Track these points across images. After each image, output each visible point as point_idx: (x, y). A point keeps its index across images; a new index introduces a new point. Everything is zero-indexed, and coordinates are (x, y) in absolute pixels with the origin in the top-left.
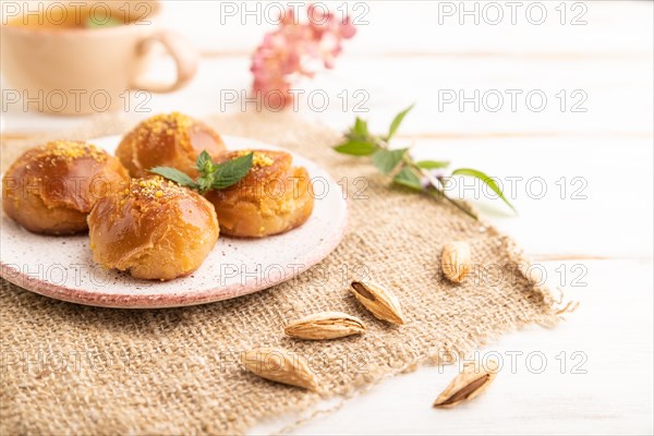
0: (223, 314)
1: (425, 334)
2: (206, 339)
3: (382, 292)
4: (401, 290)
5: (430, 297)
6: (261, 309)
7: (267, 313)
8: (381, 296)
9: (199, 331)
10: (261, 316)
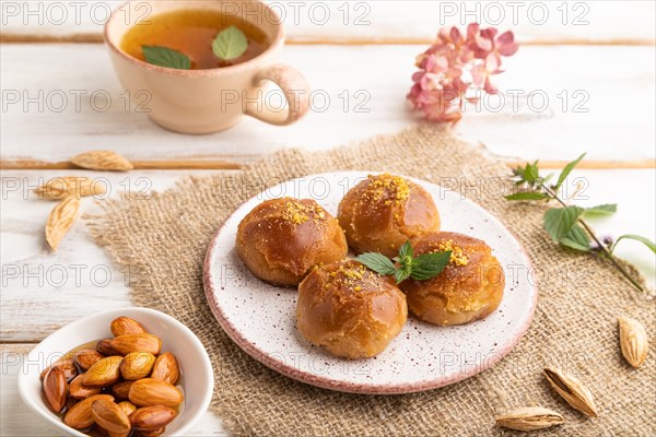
0: (436, 399)
1: (615, 426)
2: (427, 426)
3: (578, 387)
4: (588, 373)
5: (614, 382)
6: (468, 395)
7: (475, 399)
8: (578, 391)
9: (419, 417)
10: (470, 402)
